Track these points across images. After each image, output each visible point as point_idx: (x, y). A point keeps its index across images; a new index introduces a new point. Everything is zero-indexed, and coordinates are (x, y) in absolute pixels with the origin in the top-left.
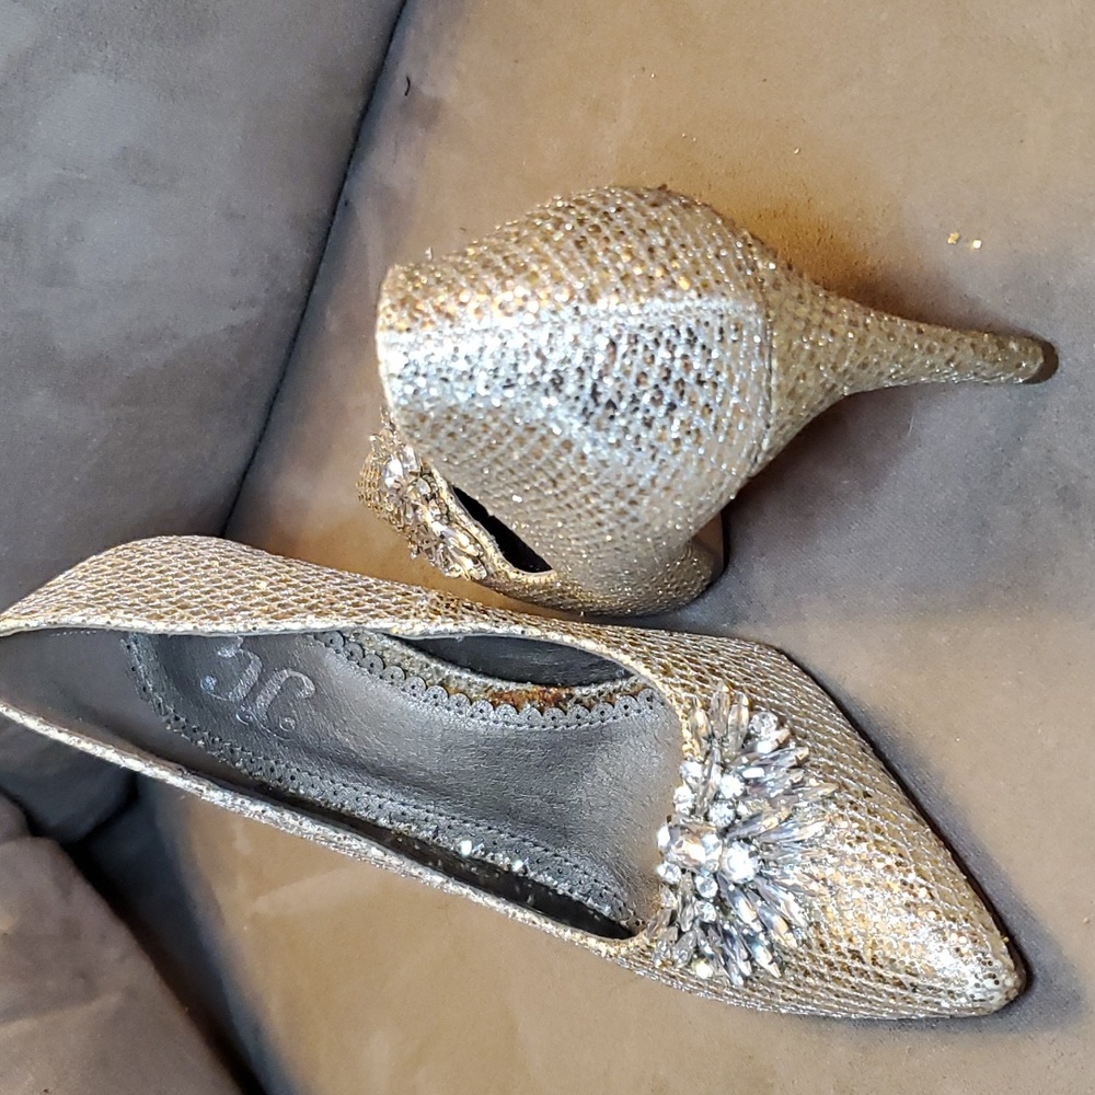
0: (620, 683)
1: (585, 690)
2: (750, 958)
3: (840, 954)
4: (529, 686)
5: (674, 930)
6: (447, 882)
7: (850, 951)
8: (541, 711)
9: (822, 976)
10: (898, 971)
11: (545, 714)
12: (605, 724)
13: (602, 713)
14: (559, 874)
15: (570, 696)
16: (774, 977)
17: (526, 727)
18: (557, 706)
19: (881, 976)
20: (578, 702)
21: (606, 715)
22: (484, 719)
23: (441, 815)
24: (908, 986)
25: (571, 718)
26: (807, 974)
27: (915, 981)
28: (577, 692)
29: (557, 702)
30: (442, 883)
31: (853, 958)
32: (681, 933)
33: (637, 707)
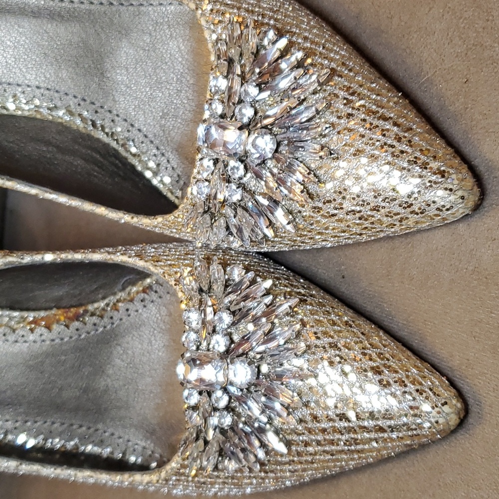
0: (120, 294)
1: (96, 305)
2: (263, 445)
3: (331, 420)
4: (54, 311)
5: (201, 442)
6: (21, 464)
7: (337, 415)
8: (67, 326)
9: (319, 443)
10: (377, 419)
11: (70, 328)
12: (115, 325)
13: (112, 318)
14: (101, 443)
15: (86, 311)
16: (282, 455)
17: (57, 341)
18: (78, 320)
19: (365, 427)
20: (93, 314)
21: (115, 318)
22: (25, 342)
23: (7, 421)
24: (386, 428)
25: (89, 327)
26: (307, 444)
27: (392, 422)
28: (90, 308)
29: (77, 317)
30: (17, 466)
31: (341, 420)
32: (206, 443)
33: (135, 309)
